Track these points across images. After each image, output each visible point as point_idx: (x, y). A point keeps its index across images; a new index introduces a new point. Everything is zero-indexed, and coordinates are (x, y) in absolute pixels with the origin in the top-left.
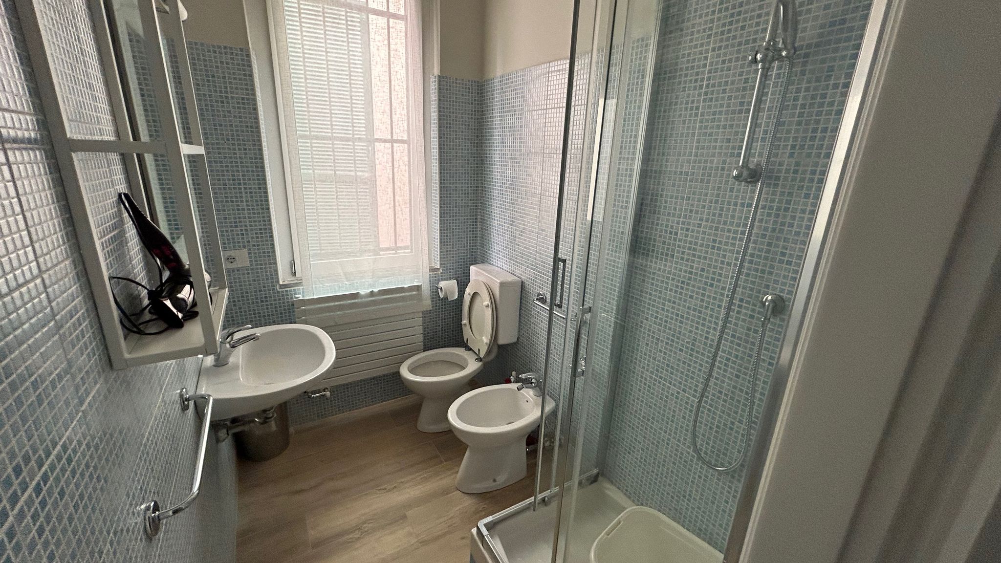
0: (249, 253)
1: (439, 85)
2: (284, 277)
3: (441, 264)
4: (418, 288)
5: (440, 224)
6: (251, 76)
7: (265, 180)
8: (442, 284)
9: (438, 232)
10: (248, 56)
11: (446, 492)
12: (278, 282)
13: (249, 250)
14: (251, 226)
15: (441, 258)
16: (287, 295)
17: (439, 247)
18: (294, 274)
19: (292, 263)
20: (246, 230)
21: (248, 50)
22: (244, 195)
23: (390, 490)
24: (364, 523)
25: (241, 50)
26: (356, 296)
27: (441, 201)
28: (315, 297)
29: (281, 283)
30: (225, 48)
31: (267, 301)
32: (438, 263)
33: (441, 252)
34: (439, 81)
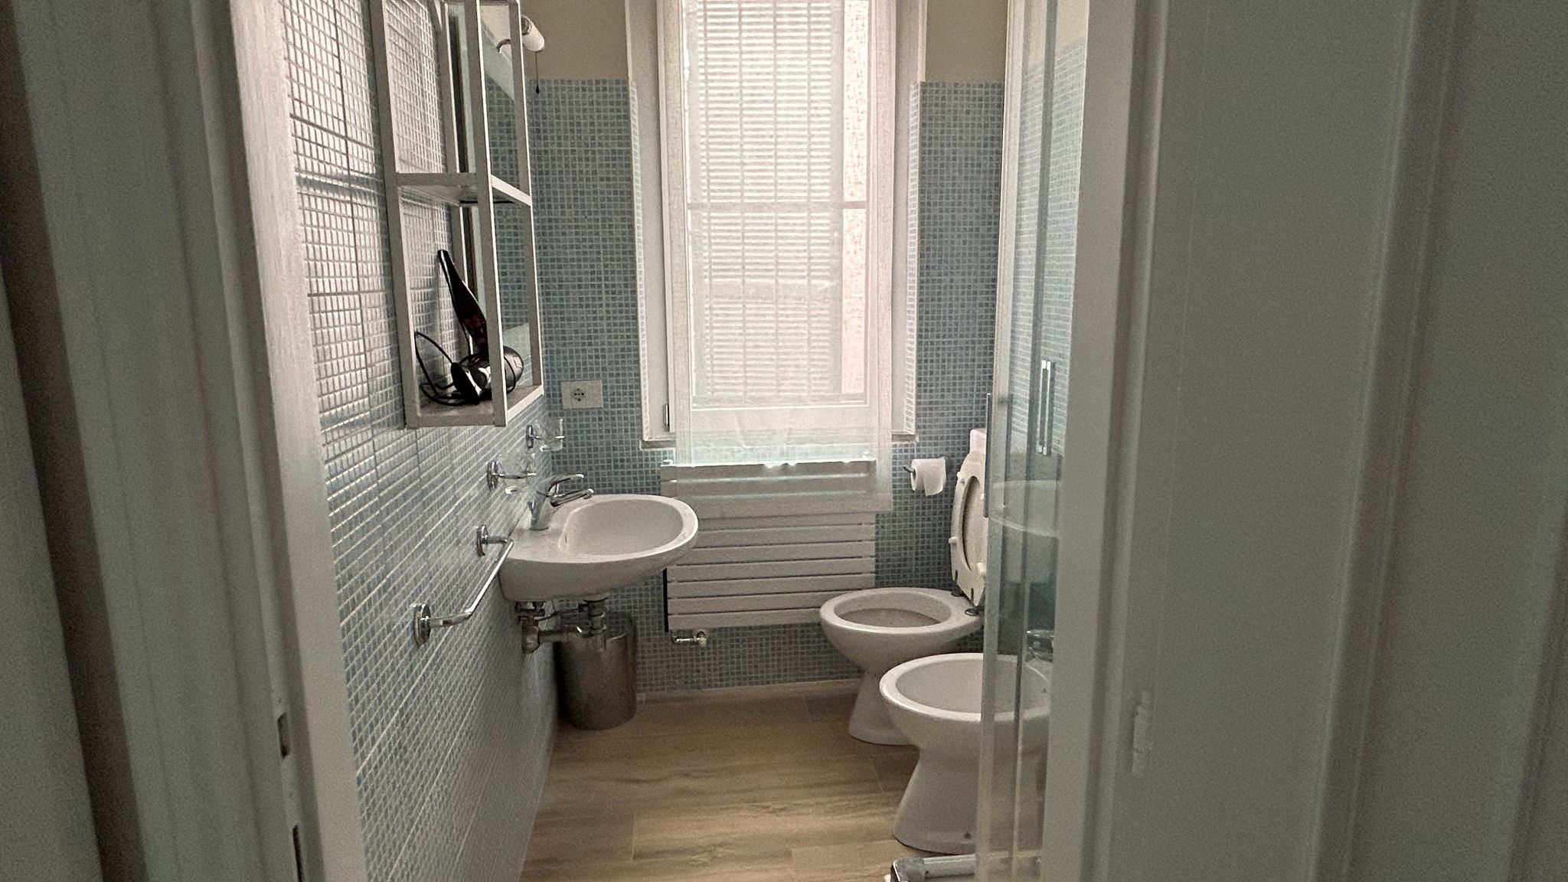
0: (605, 387)
1: (923, 98)
2: (650, 430)
3: (918, 427)
4: (869, 466)
5: (919, 350)
6: (627, 117)
7: (634, 272)
8: (917, 464)
9: (914, 365)
10: (626, 89)
11: (871, 836)
12: (641, 436)
13: (605, 381)
14: (610, 344)
15: (918, 415)
16: (653, 459)
17: (914, 394)
18: (667, 427)
19: (666, 408)
20: (603, 350)
21: (626, 82)
22: (604, 296)
23: (774, 812)
24: (721, 845)
25: (618, 82)
26: (758, 469)
27: (920, 306)
28: (693, 465)
29: (646, 439)
30: (597, 82)
31: (622, 467)
32: (913, 425)
33: (918, 403)
34: (924, 92)
